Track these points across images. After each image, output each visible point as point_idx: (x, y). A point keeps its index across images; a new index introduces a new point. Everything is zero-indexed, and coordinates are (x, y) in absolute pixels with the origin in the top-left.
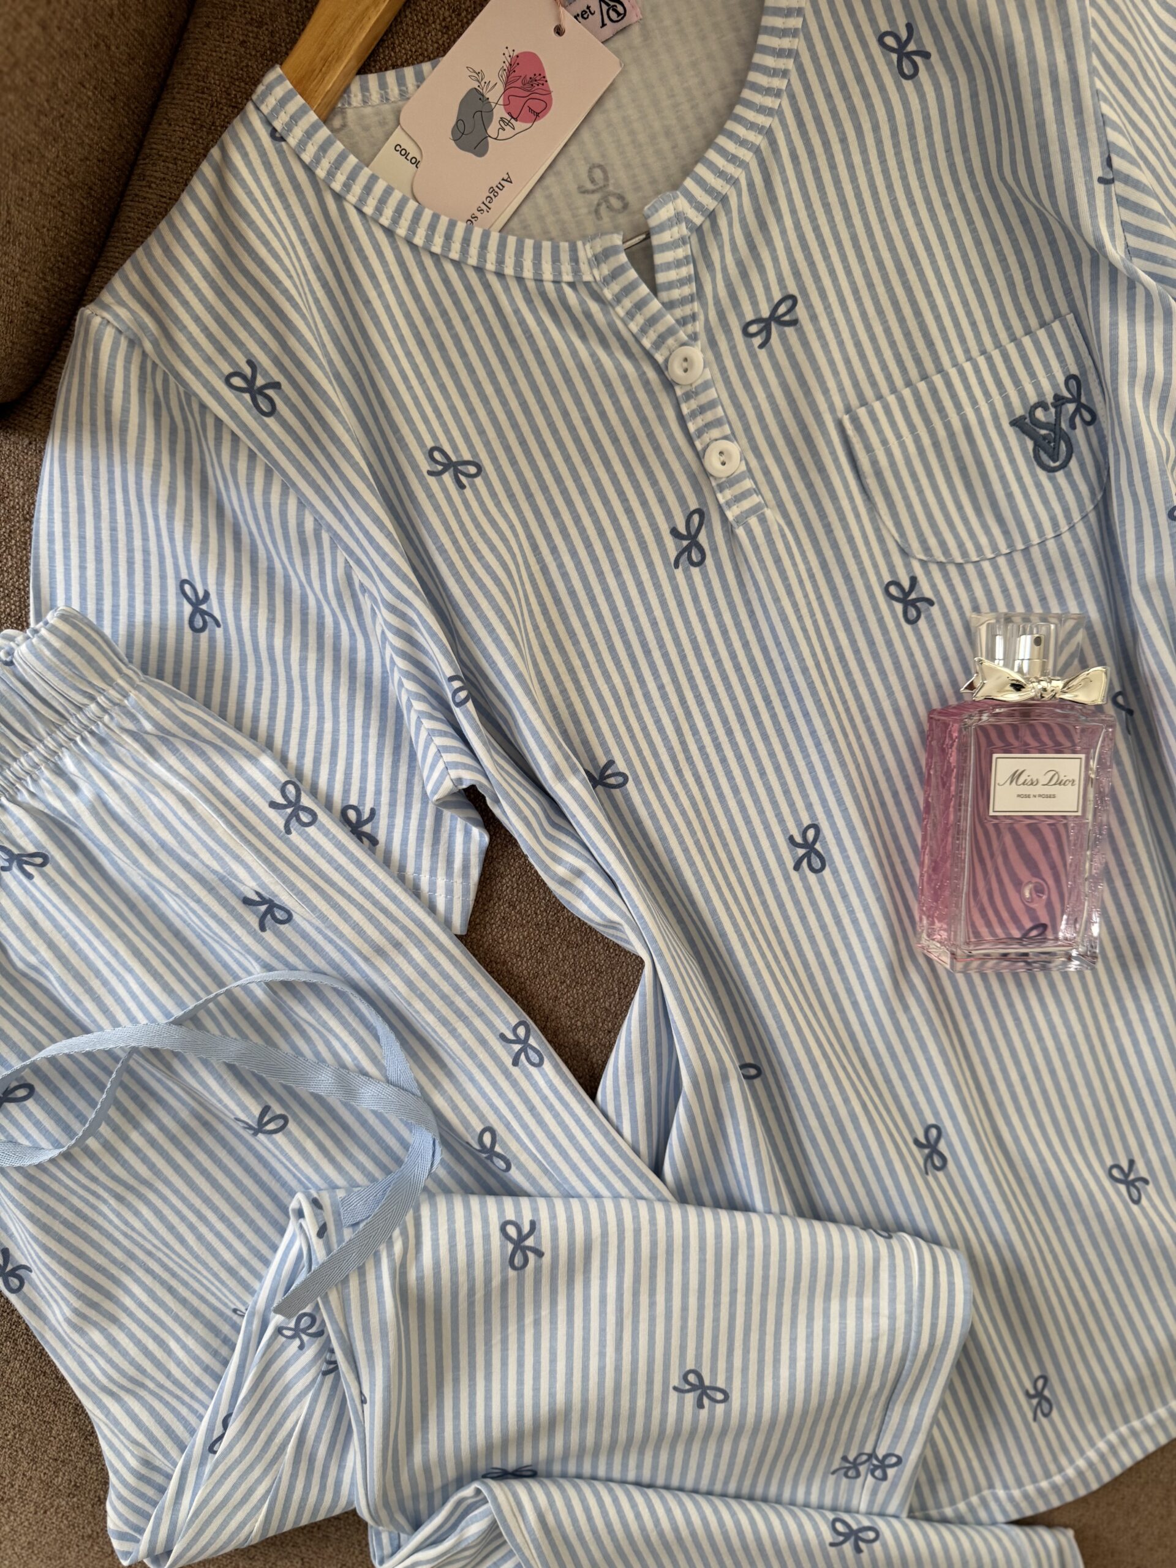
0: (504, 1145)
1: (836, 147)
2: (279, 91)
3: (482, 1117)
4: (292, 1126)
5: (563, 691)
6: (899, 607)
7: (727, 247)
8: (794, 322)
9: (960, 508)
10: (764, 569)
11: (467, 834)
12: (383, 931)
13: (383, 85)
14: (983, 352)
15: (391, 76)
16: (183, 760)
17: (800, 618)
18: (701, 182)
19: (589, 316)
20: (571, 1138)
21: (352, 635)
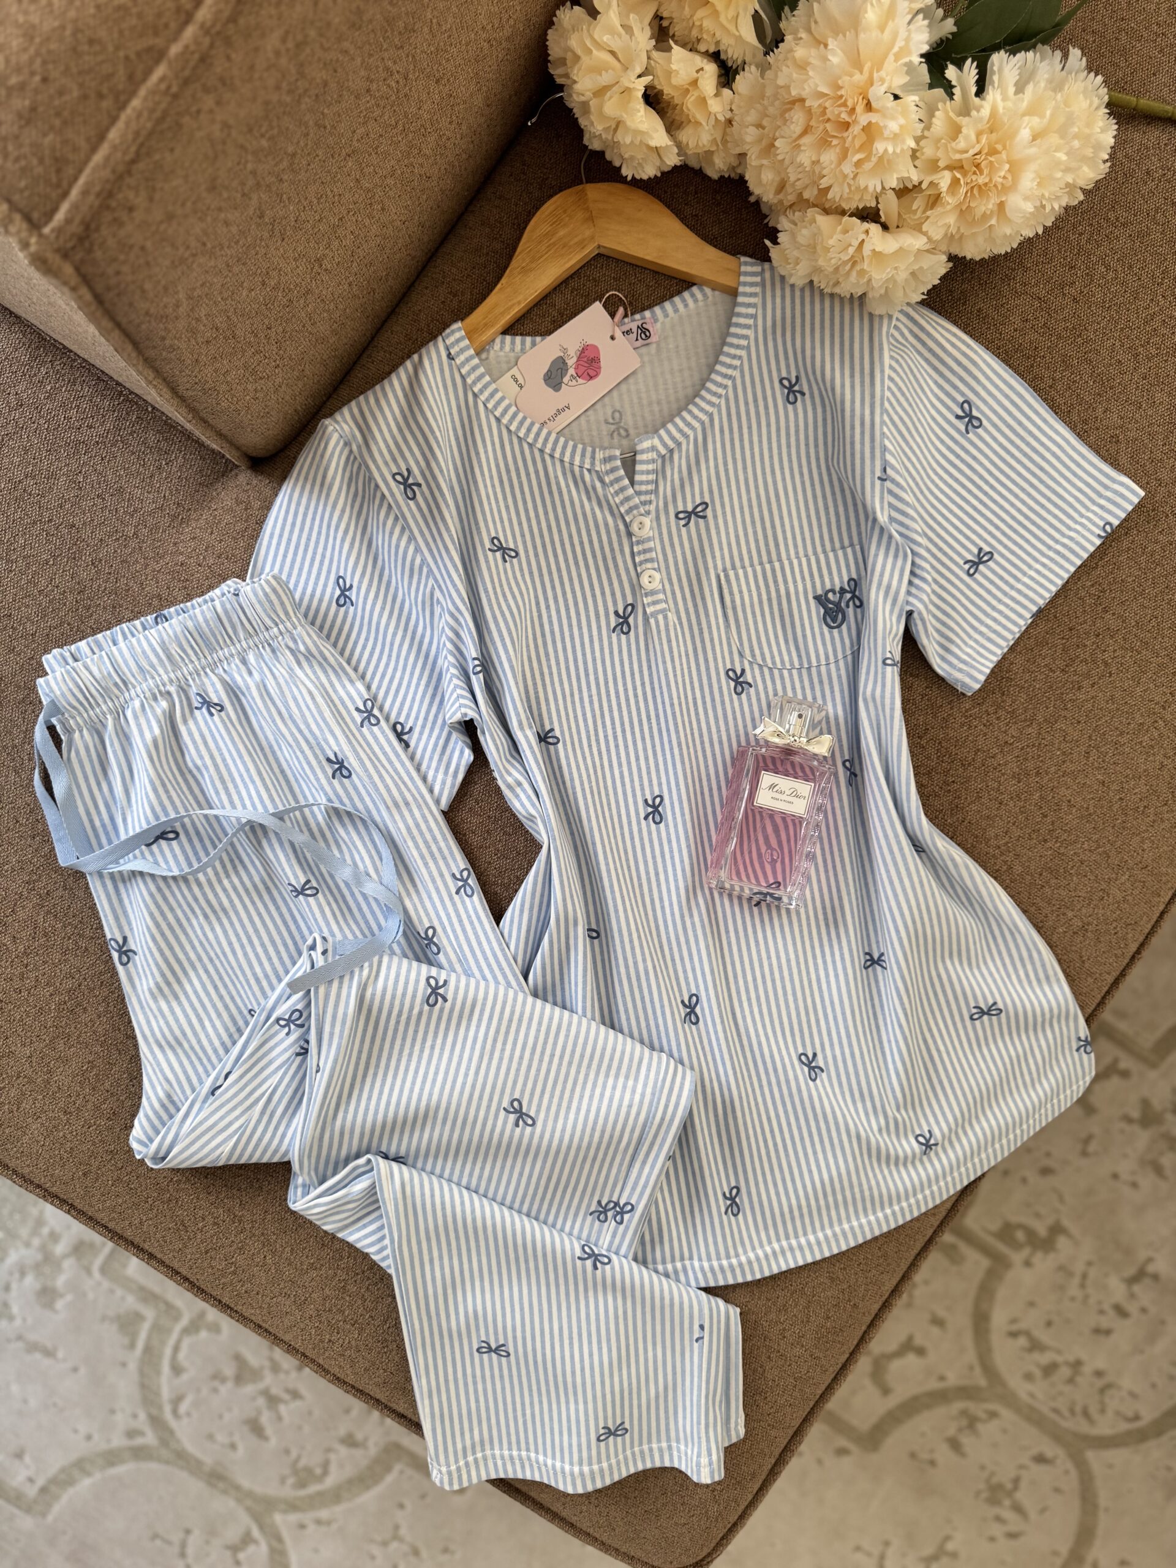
0: (439, 939)
1: (745, 430)
2: (457, 335)
3: (430, 920)
4: (320, 895)
5: (535, 684)
6: (732, 684)
7: (676, 470)
8: (704, 517)
9: (776, 637)
10: (661, 644)
11: (462, 752)
12: (401, 793)
13: (513, 343)
14: (806, 556)
15: (518, 339)
16: (315, 673)
17: (675, 676)
18: (669, 433)
19: (594, 488)
20: (480, 943)
21: (425, 628)
